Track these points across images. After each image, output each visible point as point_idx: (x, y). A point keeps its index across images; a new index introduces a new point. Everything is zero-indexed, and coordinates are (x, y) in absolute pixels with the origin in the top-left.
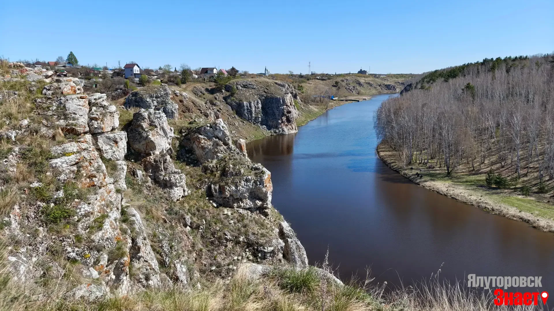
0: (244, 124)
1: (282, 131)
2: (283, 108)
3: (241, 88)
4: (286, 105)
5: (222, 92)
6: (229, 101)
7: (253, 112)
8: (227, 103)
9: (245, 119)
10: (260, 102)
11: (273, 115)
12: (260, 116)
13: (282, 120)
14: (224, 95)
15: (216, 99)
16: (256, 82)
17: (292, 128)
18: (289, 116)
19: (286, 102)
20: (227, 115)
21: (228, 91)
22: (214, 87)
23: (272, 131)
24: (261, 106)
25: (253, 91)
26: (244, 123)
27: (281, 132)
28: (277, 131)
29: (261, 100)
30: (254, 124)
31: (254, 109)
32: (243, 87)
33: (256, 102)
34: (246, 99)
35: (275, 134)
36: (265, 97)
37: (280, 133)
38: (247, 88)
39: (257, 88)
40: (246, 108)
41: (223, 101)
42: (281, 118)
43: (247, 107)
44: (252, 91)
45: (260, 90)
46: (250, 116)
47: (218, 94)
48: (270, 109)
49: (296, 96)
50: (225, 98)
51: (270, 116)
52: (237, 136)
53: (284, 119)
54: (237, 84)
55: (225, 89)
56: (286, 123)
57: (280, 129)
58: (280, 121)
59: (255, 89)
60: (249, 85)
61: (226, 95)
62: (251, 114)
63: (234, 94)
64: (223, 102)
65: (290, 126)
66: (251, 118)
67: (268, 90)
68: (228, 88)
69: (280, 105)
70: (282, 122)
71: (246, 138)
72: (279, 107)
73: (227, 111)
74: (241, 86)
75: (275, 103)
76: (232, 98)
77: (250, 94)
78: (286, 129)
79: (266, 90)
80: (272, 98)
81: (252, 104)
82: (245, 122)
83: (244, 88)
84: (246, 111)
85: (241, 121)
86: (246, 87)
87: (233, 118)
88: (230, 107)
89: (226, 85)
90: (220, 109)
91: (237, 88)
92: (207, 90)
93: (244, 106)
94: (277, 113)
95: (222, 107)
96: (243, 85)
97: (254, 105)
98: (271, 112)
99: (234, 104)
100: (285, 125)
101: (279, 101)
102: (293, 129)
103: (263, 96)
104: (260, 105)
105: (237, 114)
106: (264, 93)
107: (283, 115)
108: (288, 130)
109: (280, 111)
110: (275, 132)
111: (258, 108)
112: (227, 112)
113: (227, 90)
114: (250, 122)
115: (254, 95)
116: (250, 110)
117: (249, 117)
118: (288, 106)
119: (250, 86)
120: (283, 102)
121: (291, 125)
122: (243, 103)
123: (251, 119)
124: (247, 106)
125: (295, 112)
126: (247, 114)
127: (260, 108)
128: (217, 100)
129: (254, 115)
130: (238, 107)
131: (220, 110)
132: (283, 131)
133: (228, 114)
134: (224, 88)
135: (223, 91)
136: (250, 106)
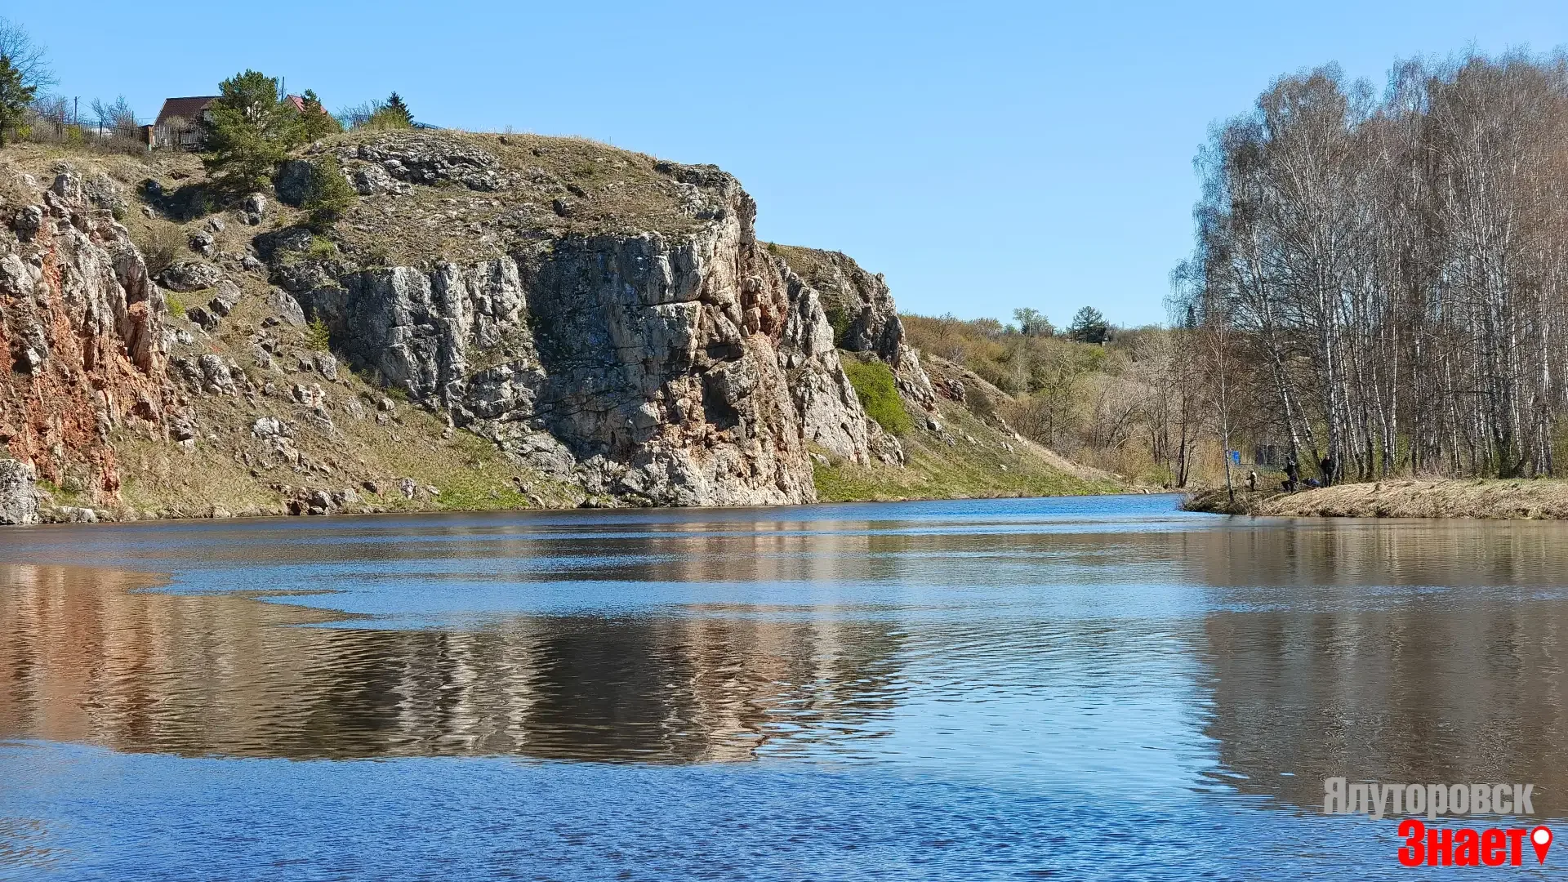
0: (383, 416)
1: (670, 484)
2: (679, 311)
3: (384, 180)
4: (704, 298)
5: (251, 206)
6: (290, 260)
7: (459, 340)
8: (278, 279)
9: (393, 384)
10: (512, 272)
11: (601, 363)
12: (505, 370)
13: (669, 399)
14: (265, 227)
15: (197, 245)
16: (507, 149)
17: (742, 466)
18: (721, 374)
19: (702, 271)
20: (267, 347)
21: (295, 203)
22: (199, 177)
23: (596, 480)
24: (521, 303)
25: (475, 200)
26: (381, 407)
27: (660, 488)
28: (632, 479)
29: (520, 260)
30: (461, 422)
31: (462, 321)
32: (401, 177)
33: (483, 268)
34: (414, 251)
35: (614, 502)
36: (558, 244)
37: (654, 492)
38: (430, 183)
39: (503, 182)
40: (404, 305)
41: (251, 260)
42: (665, 390)
43: (415, 298)
44: (465, 204)
45: (525, 198)
46: (432, 366)
47: (218, 219)
48: (582, 320)
49: (893, 346)
50: (266, 247)
51: (578, 373)
52: (293, 454)
53: (688, 393)
54: (362, 154)
55: (277, 189)
56: (702, 428)
57: (653, 468)
58: (652, 410)
59: (488, 189)
60: (452, 161)
61: (278, 225)
62: (443, 357)
63: (331, 215)
64: (247, 268)
65: (732, 453)
66: (440, 385)
67: (580, 194)
68: (301, 182)
69: (651, 292)
70: (674, 416)
71: (367, 486)
72: (646, 304)
73: (268, 323)
74: (390, 169)
75: (622, 281)
76: (318, 244)
77: (450, 220)
78: (697, 471)
79: (567, 199)
80: (602, 246)
81: (455, 286)
82: (388, 402)
83: (414, 181)
84: (405, 330)
85: (364, 396)
86: (428, 175)
87: (303, 367)
88: (294, 303)
89: (284, 164)
90: (216, 306)
91: (360, 179)
92: (149, 192)
93: (391, 293)
94: (632, 348)
95: (230, 296)
96: (405, 162)
97: (472, 294)
98: (590, 339)
99: (327, 281)
100: (697, 441)
101: (651, 264)
102: (754, 472)
103: (538, 232)
104: (514, 297)
105: (334, 345)
106: (552, 217)
107: (678, 362)
108: (719, 476)
109: (656, 335)
110: (618, 489)
111: (499, 313)
112: (263, 332)
113: (286, 196)
114: (429, 409)
115: (475, 225)
116: (434, 321)
117: (425, 372)
118: (715, 303)
119: (456, 169)
120: (676, 269)
121: (737, 441)
122: (385, 272)
123: (440, 390)
124: (412, 298)
125: (844, 419)
126: (415, 349)
127: (514, 315)
128: (205, 254)
129: (460, 363)
130: (352, 304)
131: (209, 313)
132: (677, 478)
133: (270, 341)
134: (266, 181)
135: (260, 200)
136: (439, 298)
